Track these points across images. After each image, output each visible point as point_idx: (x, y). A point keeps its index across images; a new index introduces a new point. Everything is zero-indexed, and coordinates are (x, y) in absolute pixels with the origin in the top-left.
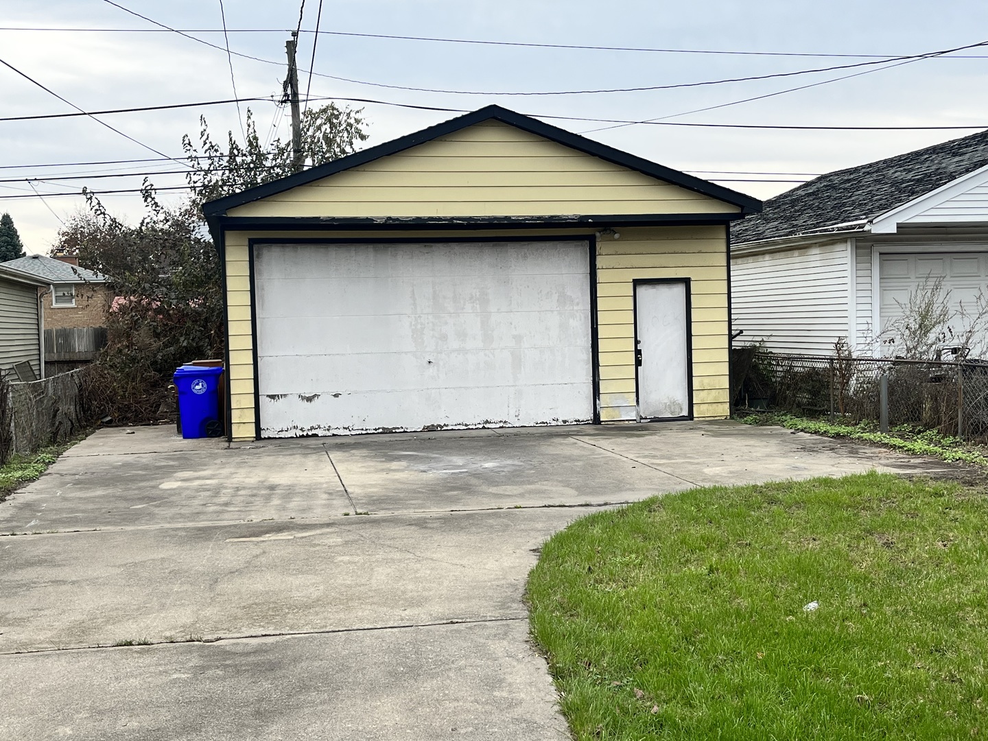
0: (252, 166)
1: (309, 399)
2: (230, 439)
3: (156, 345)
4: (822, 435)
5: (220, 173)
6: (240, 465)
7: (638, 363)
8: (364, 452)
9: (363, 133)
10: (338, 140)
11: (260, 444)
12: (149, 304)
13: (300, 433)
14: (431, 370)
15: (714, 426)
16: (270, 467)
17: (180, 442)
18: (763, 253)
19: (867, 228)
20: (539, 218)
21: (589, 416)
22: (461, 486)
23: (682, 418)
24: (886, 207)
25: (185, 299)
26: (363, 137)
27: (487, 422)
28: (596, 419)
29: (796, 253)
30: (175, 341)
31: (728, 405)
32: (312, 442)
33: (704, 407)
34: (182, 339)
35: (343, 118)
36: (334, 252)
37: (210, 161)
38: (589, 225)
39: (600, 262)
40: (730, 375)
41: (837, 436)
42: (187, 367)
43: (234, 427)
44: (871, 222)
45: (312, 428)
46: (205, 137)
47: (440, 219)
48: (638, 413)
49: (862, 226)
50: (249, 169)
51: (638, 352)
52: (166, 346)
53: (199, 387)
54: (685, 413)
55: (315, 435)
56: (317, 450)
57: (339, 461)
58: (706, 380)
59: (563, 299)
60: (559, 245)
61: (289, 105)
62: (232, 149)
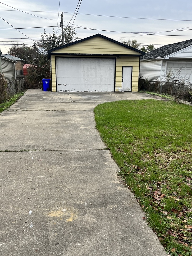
0: (54, 40)
1: (65, 85)
2: (52, 92)
3: (36, 74)
4: (151, 94)
5: (48, 41)
6: (55, 95)
7: (122, 81)
8: (74, 94)
9: (75, 33)
10: (70, 34)
11: (57, 92)
12: (35, 66)
13: (63, 91)
14: (86, 81)
15: (135, 93)
16: (59, 96)
17: (43, 92)
18: (148, 61)
19: (164, 58)
20: (106, 54)
21: (113, 90)
22: (90, 99)
23: (130, 91)
24: (168, 54)
25: (41, 66)
26: (75, 34)
27: (95, 91)
28: (115, 91)
29: (154, 62)
30: (40, 74)
31: (138, 89)
32: (66, 93)
33: (133, 89)
34: (41, 73)
35: (71, 30)
36: (70, 59)
37: (46, 39)
38: (115, 56)
39: (117, 62)
40: (138, 84)
41: (153, 94)
42: (44, 79)
43: (53, 90)
44: (165, 57)
45: (66, 90)
46: (45, 34)
47: (88, 54)
48: (122, 90)
49: (163, 58)
50: (53, 40)
51: (122, 79)
52: (38, 75)
53: (46, 82)
54: (130, 90)
55: (66, 92)
56: (67, 94)
57: (70, 95)
58: (134, 85)
59: (110, 69)
60: (109, 59)
61: (61, 28)
62: (50, 36)
